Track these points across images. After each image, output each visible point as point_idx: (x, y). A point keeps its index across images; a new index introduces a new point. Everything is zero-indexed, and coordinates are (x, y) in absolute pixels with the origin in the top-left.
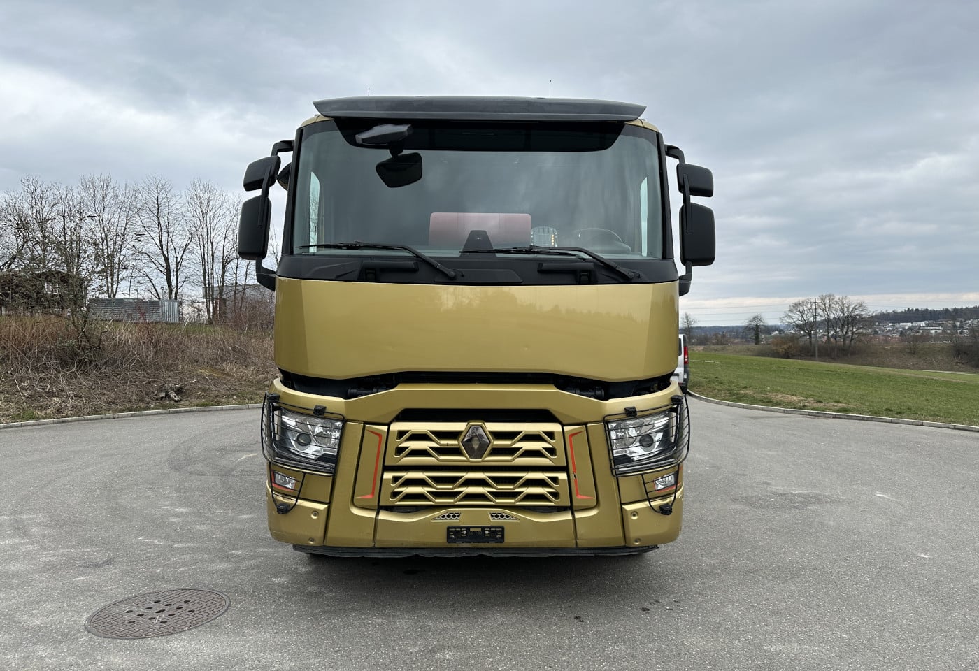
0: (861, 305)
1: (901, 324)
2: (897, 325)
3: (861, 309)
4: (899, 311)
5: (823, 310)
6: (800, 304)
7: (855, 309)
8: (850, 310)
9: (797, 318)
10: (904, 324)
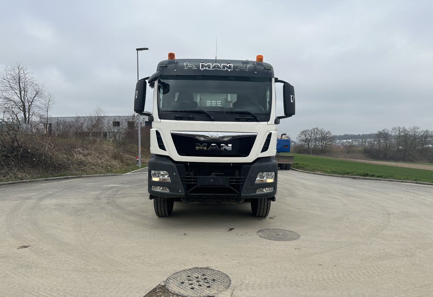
0: (329, 132)
1: (342, 140)
2: (341, 141)
3: (329, 134)
4: (342, 135)
5: (314, 134)
6: (305, 132)
7: (326, 134)
9: (303, 137)
10: (344, 140)
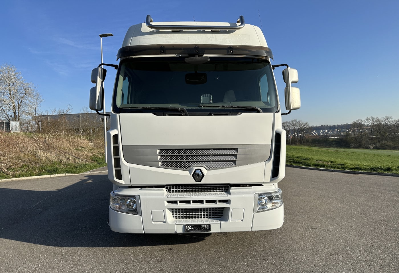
0: (307, 124)
3: (307, 125)
5: (293, 126)
6: (284, 123)
8: (303, 126)
10: (320, 131)
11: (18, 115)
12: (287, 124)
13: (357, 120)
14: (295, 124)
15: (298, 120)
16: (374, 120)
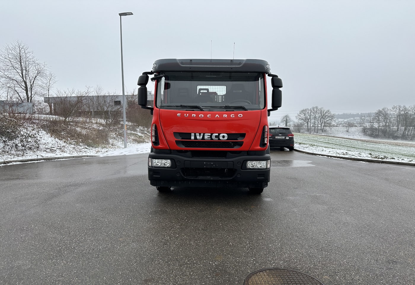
0: (328, 111)
3: (328, 113)
5: (313, 113)
6: (304, 111)
8: (324, 113)
9: (302, 116)
11: (31, 96)
12: (308, 111)
13: (383, 108)
14: (316, 111)
15: (319, 108)
16: (401, 109)
